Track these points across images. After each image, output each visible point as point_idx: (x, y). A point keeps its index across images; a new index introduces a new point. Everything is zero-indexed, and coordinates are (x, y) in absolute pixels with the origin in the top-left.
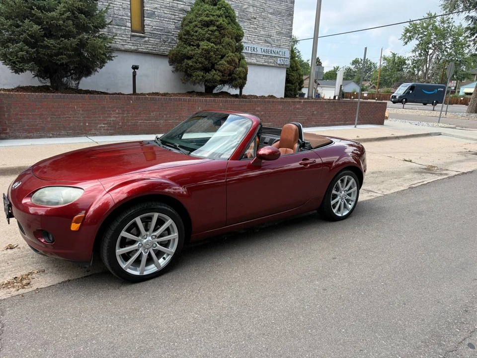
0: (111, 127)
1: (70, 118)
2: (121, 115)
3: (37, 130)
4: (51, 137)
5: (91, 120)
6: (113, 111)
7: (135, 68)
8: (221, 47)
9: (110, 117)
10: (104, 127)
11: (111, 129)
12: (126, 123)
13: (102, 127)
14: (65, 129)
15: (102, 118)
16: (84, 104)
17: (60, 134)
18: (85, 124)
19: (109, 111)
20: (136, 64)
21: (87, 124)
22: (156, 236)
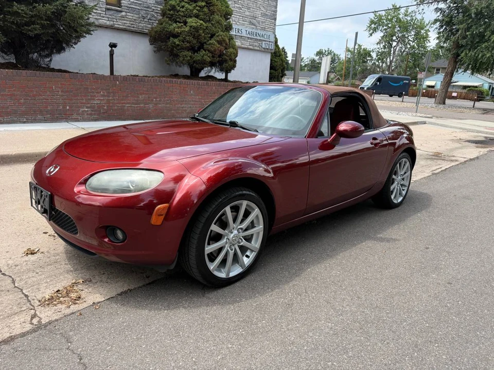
0: (95, 111)
1: (48, 99)
2: (107, 98)
3: (8, 114)
4: (24, 122)
5: (73, 103)
6: (97, 93)
7: (113, 46)
8: (210, 25)
9: (94, 100)
10: (87, 111)
11: (95, 114)
12: (112, 106)
13: (85, 111)
14: (41, 113)
15: (84, 101)
16: (63, 84)
17: (35, 119)
18: (64, 107)
19: (93, 92)
20: (114, 41)
21: (68, 108)
22: (241, 229)
